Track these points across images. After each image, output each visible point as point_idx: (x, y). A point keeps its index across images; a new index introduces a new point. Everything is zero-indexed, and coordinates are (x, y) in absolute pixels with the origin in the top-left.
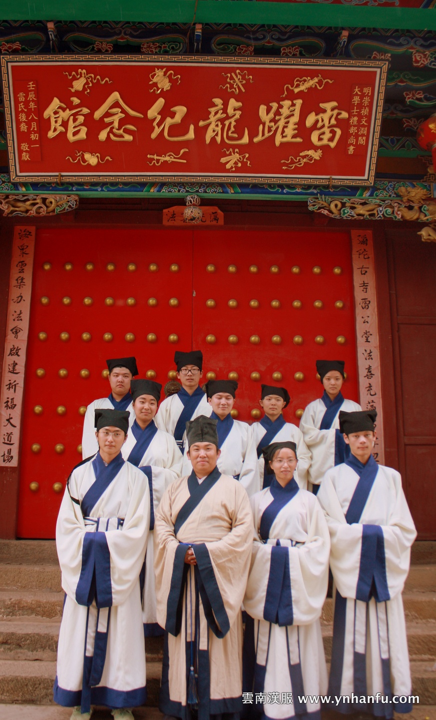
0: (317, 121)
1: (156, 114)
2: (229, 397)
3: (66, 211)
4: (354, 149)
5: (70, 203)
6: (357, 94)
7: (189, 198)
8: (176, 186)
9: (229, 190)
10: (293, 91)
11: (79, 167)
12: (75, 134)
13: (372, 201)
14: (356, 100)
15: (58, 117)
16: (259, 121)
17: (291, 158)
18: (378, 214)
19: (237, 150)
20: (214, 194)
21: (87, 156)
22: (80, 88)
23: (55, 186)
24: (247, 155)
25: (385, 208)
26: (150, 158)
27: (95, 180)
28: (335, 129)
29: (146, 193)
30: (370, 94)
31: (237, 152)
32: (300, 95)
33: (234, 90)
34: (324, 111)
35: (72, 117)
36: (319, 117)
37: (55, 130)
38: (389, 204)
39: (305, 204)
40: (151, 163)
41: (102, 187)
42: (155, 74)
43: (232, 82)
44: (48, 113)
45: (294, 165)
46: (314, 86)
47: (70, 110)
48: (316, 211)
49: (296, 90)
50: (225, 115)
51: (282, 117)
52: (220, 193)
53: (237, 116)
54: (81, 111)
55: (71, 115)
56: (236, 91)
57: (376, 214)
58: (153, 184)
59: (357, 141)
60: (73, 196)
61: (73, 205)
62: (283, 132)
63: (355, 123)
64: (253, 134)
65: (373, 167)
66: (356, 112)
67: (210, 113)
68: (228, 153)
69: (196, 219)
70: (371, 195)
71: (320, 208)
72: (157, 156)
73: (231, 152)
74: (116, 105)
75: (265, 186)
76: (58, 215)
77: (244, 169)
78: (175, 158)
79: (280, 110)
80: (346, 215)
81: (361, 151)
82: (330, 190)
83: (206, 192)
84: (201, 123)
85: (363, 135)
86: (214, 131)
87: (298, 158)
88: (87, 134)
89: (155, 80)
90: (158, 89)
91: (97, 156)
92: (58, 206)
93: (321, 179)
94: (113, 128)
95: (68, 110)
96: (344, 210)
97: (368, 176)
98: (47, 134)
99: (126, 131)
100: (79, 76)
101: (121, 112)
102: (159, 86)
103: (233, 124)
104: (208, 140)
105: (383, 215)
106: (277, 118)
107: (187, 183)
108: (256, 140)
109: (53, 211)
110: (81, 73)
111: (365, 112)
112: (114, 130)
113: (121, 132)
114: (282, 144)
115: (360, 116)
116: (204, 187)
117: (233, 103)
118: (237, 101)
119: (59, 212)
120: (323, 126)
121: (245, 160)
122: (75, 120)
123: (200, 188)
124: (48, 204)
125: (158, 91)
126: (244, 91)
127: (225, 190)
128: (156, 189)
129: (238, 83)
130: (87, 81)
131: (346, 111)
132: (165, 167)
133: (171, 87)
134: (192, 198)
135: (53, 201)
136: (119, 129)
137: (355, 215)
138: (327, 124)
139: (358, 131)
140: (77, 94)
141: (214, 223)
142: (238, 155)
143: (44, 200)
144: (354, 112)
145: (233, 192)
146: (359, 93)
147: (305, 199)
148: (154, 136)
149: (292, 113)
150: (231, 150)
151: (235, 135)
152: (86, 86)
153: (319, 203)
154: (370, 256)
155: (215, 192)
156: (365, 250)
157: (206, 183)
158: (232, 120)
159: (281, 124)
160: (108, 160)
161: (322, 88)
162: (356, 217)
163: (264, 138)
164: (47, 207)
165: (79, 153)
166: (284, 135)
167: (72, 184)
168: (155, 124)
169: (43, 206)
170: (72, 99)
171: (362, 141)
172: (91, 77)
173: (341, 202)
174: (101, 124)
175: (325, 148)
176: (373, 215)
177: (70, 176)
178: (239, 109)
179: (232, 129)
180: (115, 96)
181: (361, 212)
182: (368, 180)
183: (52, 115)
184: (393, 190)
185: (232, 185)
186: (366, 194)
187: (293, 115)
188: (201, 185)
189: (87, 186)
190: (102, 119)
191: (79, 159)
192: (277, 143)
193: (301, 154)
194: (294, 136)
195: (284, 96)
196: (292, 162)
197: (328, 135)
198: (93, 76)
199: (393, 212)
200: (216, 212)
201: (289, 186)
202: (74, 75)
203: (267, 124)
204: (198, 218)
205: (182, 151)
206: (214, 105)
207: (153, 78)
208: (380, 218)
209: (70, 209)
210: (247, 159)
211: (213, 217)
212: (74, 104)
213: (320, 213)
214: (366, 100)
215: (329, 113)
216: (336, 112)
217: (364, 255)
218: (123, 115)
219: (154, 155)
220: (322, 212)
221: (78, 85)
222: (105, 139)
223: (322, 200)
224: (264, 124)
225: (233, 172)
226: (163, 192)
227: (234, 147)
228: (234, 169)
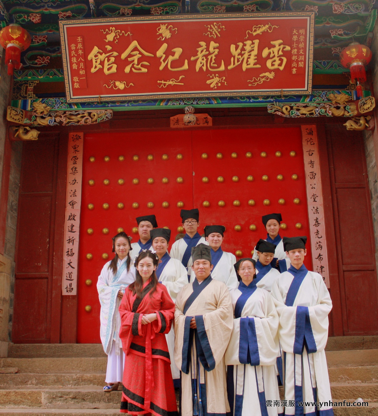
0: (270, 53)
1: (162, 54)
2: (219, 236)
3: (104, 121)
4: (296, 70)
5: (107, 115)
6: (295, 34)
7: (186, 108)
8: (177, 101)
9: (213, 102)
10: (252, 34)
11: (112, 91)
12: (109, 69)
13: (311, 104)
14: (295, 38)
15: (97, 59)
16: (231, 55)
17: (254, 79)
18: (316, 113)
19: (217, 75)
20: (204, 105)
21: (118, 83)
22: (112, 40)
23: (97, 104)
24: (224, 78)
25: (320, 109)
26: (159, 83)
27: (123, 99)
28: (282, 58)
29: (158, 106)
30: (304, 34)
31: (217, 76)
32: (257, 37)
33: (213, 36)
34: (274, 46)
35: (107, 58)
36: (271, 50)
37: (96, 67)
38: (323, 106)
39: (266, 109)
40: (160, 86)
41: (128, 103)
42: (160, 28)
43: (211, 30)
44: (91, 56)
45: (256, 83)
46: (266, 31)
47: (105, 54)
48: (273, 113)
49: (254, 34)
50: (208, 52)
51: (246, 52)
52: (208, 104)
53: (216, 53)
54: (113, 54)
55: (106, 57)
56: (214, 36)
57: (314, 113)
58: (162, 100)
59: (298, 65)
60: (108, 110)
61: (109, 116)
62: (247, 61)
63: (296, 53)
64: (227, 64)
65: (310, 82)
66: (296, 46)
67: (198, 51)
68: (211, 77)
69: (192, 122)
70: (311, 100)
71: (275, 111)
72: (164, 81)
73: (213, 77)
74: (136, 49)
75: (237, 98)
76: (99, 123)
77: (223, 87)
78: (176, 82)
79: (244, 47)
80: (293, 115)
81: (301, 72)
82: (282, 98)
83: (198, 104)
84: (193, 59)
85: (301, 61)
86: (201, 63)
87: (259, 78)
88: (117, 69)
89: (160, 32)
90: (163, 38)
91: (124, 83)
92: (99, 117)
93: (275, 91)
94: (134, 64)
95: (104, 54)
96: (292, 112)
97: (307, 88)
98: (91, 70)
99: (143, 66)
100: (110, 32)
101: (139, 54)
102: (163, 35)
103: (214, 58)
104: (197, 69)
105: (319, 113)
106: (243, 52)
107: (185, 99)
108: (229, 68)
109: (96, 121)
110: (112, 30)
111: (301, 45)
112: (135, 66)
113: (139, 66)
114: (247, 69)
115: (298, 49)
116: (196, 100)
117: (213, 44)
118: (216, 42)
119: (100, 121)
120: (274, 56)
121: (223, 81)
122: (108, 60)
123: (194, 101)
124: (92, 117)
125: (162, 38)
126: (219, 36)
127: (210, 102)
128: (164, 103)
129: (215, 31)
130: (116, 34)
131: (289, 45)
132: (170, 88)
133: (171, 36)
134: (189, 108)
135: (96, 114)
136: (138, 65)
137: (300, 115)
138: (276, 55)
139: (298, 58)
140: (110, 43)
141: (206, 125)
142: (218, 78)
143: (90, 114)
144: (294, 46)
145: (216, 103)
146: (297, 33)
147: (265, 105)
148: (161, 68)
149: (252, 49)
150: (213, 75)
151: (216, 65)
152: (115, 38)
153: (275, 107)
154: (315, 143)
155: (204, 103)
156: (311, 139)
157: (198, 98)
158: (213, 55)
159: (246, 56)
160: (131, 85)
161: (271, 31)
162: (301, 116)
163: (235, 66)
164: (92, 118)
165: (112, 81)
166: (248, 63)
167: (108, 102)
168: (162, 60)
169: (89, 118)
170: (106, 46)
171: (301, 65)
172: (118, 32)
173: (290, 106)
174: (126, 62)
175: (276, 71)
176: (312, 114)
177: (106, 97)
178: (217, 48)
179: (213, 61)
180: (135, 43)
181: (304, 112)
182: (307, 90)
183: (94, 57)
184: (326, 96)
185: (215, 98)
186: (307, 100)
187: (253, 50)
188: (194, 99)
189: (118, 103)
190: (126, 59)
191: (112, 86)
192: (244, 69)
193: (260, 76)
194: (255, 64)
195: (246, 38)
196: (255, 81)
197: (278, 62)
198: (119, 31)
199: (326, 112)
200: (207, 118)
201: (254, 97)
202: (107, 31)
203: (236, 57)
204: (193, 121)
205: (180, 77)
206: (200, 46)
207: (159, 30)
208: (317, 116)
209: (107, 119)
210: (224, 80)
211: (204, 121)
212: (108, 50)
213: (276, 114)
214: (302, 38)
215: (277, 47)
216: (282, 46)
217: (311, 142)
218: (140, 56)
219: (162, 81)
220: (277, 114)
221: (110, 37)
222: (129, 72)
223: (277, 106)
224: (234, 57)
225: (215, 90)
226: (169, 105)
227: (215, 73)
228: (216, 88)
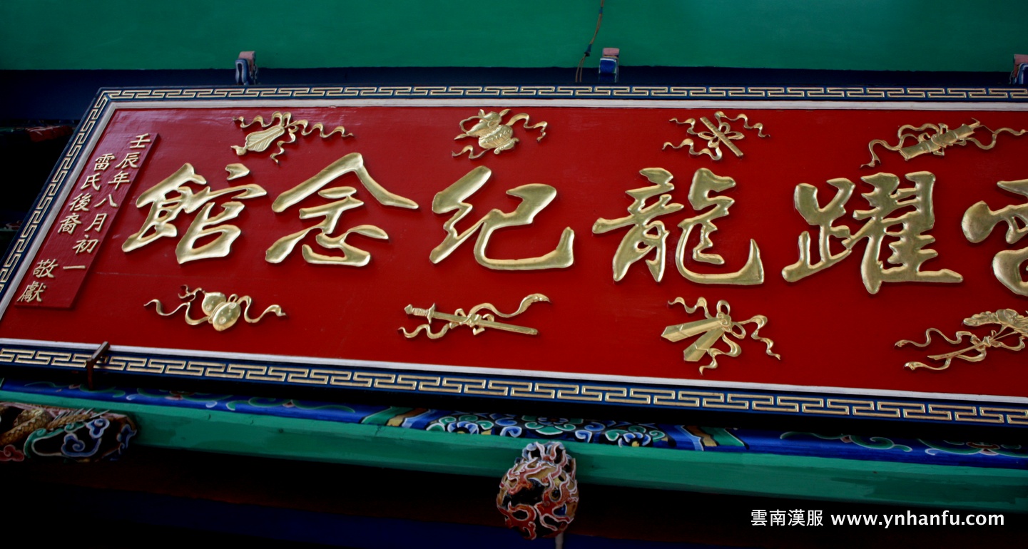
0: (1002, 226)
1: (460, 202)
9: (694, 439)
10: (898, 154)
11: (175, 332)
12: (201, 243)
15: (174, 204)
16: (798, 223)
17: (932, 334)
22: (262, 147)
24: (760, 321)
26: (413, 315)
29: (372, 429)
32: (927, 162)
33: (708, 152)
35: (212, 205)
36: (1007, 213)
37: (152, 232)
40: (412, 332)
43: (701, 135)
44: (153, 195)
45: (949, 356)
46: (965, 144)
47: (213, 190)
49: (910, 154)
50: (680, 207)
51: (876, 214)
52: (660, 445)
53: (723, 209)
54: (243, 191)
55: (212, 200)
56: (715, 154)
62: (886, 252)
64: (779, 256)
67: (631, 199)
72: (438, 310)
74: (348, 179)
77: (753, 365)
78: (498, 319)
79: (864, 194)
83: (601, 439)
84: (603, 225)
86: (643, 246)
87: (959, 334)
88: (234, 246)
94: (319, 231)
95: (209, 189)
98: (124, 241)
99: (355, 239)
100: (269, 124)
101: (355, 196)
103: (709, 228)
104: (620, 273)
106: (859, 214)
108: (790, 272)
110: (277, 119)
112: (321, 237)
113: (341, 242)
114: (887, 286)
116: (596, 426)
117: (706, 179)
118: (721, 173)
120: (1026, 239)
122: (216, 212)
126: (739, 153)
127: (676, 437)
128: (413, 419)
129: (719, 136)
130: (287, 132)
132: (461, 345)
136: (336, 235)
145: (710, 444)
149: (906, 203)
150: (702, 302)
151: (718, 259)
152: (279, 143)
155: (640, 441)
158: (706, 218)
159: (875, 230)
160: (272, 314)
161: (991, 147)
163: (819, 267)
165: (190, 291)
166: (890, 260)
168: (450, 225)
170: (231, 167)
172: (300, 125)
174: (288, 222)
177: (134, 355)
178: (727, 193)
179: (707, 242)
180: (351, 162)
183: (161, 200)
187: (911, 209)
190: (294, 209)
191: (185, 307)
192: (871, 286)
194: (929, 265)
195: (871, 164)
196: (940, 345)
198: (306, 123)
202: (257, 122)
203: (826, 230)
205: (525, 303)
206: (645, 182)
210: (763, 332)
212: (230, 178)
218: (360, 203)
219: (426, 307)
221: (260, 141)
222: (283, 259)
224: (815, 230)
225: (709, 375)
226: (436, 429)
227: (713, 292)
228: (714, 364)
